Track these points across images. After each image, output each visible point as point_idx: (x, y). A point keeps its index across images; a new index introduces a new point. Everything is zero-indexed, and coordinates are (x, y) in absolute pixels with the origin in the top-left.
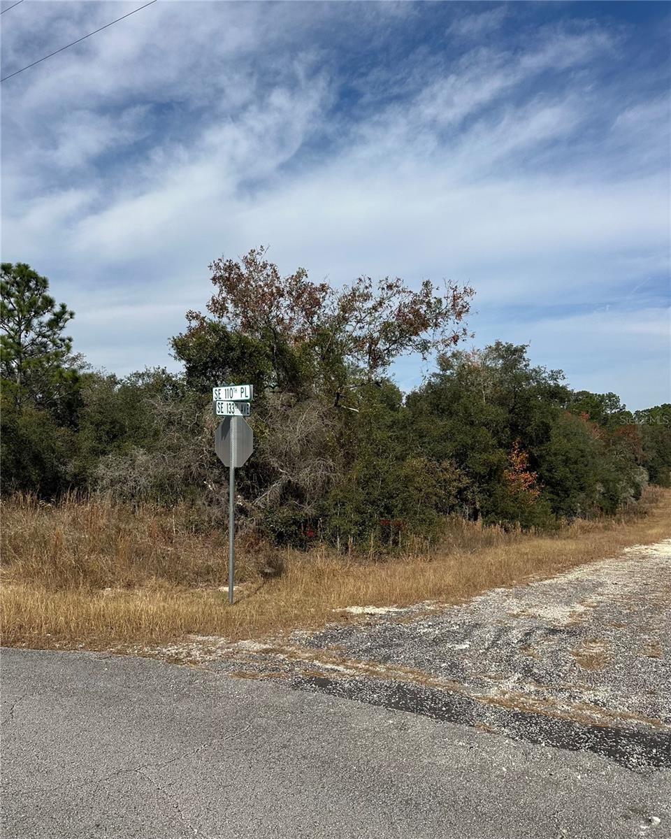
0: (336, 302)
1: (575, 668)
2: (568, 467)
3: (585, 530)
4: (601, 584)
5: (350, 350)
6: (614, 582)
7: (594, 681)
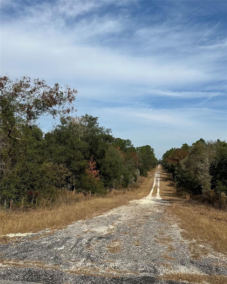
0: (12, 86)
1: (108, 253)
2: (111, 168)
3: (116, 194)
4: (120, 216)
5: (18, 110)
6: (126, 215)
7: (114, 258)
